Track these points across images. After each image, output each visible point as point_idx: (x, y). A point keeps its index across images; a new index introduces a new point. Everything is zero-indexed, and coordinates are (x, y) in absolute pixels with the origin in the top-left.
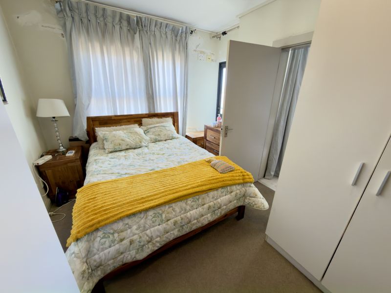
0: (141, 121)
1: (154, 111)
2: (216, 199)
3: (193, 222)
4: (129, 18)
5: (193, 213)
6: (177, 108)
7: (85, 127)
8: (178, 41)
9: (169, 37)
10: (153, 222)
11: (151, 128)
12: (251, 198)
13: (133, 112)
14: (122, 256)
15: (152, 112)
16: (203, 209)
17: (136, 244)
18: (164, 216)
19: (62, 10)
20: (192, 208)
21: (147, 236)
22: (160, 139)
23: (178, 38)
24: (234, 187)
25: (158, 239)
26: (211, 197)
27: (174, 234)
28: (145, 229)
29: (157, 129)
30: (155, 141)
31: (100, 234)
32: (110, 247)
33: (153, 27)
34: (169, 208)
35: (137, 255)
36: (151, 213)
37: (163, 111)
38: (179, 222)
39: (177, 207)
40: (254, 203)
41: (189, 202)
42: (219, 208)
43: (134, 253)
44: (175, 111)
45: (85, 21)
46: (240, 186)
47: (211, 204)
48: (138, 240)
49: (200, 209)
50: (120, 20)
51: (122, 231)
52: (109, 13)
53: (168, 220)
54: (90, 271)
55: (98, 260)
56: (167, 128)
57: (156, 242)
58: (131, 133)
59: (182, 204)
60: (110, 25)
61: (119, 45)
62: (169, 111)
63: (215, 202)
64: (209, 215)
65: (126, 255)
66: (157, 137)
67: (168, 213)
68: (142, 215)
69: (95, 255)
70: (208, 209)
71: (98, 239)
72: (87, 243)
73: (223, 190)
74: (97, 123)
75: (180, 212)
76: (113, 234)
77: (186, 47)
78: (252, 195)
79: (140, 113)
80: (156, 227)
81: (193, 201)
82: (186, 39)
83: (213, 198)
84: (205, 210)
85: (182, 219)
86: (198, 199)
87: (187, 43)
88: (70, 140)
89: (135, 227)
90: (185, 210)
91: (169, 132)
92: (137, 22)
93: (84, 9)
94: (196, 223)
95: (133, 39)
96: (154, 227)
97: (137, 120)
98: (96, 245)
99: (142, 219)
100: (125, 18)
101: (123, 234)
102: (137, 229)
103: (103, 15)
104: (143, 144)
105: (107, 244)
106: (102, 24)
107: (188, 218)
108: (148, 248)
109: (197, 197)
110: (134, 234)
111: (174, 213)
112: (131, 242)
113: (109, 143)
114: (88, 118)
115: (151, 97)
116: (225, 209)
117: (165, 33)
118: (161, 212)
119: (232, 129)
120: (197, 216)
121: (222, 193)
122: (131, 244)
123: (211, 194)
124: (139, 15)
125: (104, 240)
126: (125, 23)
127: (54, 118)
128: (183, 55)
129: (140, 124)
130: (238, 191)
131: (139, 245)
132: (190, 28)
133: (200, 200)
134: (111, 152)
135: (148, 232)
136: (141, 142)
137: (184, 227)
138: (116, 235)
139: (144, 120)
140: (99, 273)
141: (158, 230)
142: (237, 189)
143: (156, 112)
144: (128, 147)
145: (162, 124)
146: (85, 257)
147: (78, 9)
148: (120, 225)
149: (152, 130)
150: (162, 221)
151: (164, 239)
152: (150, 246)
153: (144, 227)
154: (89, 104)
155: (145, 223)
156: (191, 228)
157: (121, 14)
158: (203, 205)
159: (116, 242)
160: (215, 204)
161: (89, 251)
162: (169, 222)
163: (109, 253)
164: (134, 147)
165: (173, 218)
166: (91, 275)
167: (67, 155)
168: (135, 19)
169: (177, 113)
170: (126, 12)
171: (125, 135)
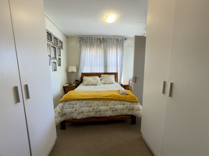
0: (101, 75)
1: (107, 72)
2: (115, 105)
3: (102, 112)
4: (100, 39)
5: (102, 108)
6: (117, 71)
7: (80, 76)
8: (119, 43)
9: (115, 42)
10: (85, 105)
11: (104, 78)
12: (137, 111)
13: (98, 72)
14: (72, 114)
15: (106, 72)
16: (107, 107)
17: (77, 111)
18: (89, 104)
19: (80, 40)
20: (102, 105)
21: (82, 110)
22: (106, 83)
23: (119, 42)
24: (126, 102)
25: (86, 113)
26: (112, 103)
27: (92, 114)
28: (81, 107)
29: (106, 79)
30: (104, 84)
31: (67, 103)
32: (69, 108)
33: (109, 40)
34: (92, 102)
35: (77, 116)
36: (85, 101)
37: (111, 72)
38: (95, 109)
39: (96, 102)
40: (138, 114)
41: (101, 102)
42: (116, 110)
43: (76, 115)
44: (116, 72)
45: (86, 42)
46: (130, 103)
47: (112, 106)
48: (78, 110)
49: (106, 107)
50: (97, 40)
51: (74, 105)
52: (94, 38)
53: (91, 107)
54: (62, 114)
55: (65, 112)
56: (110, 79)
57: (85, 114)
58: (94, 79)
59: (98, 102)
60: (94, 42)
61: (96, 48)
62: (113, 72)
63: (114, 106)
64: (110, 112)
65: (74, 114)
66: (105, 82)
67: (91, 104)
68: (81, 101)
69: (64, 109)
70: (110, 109)
71: (67, 104)
72: (63, 104)
73: (119, 102)
74: (85, 75)
75: (96, 105)
76: (71, 104)
77: (122, 46)
78: (137, 109)
79: (101, 72)
80: (85, 108)
81: (103, 102)
82: (123, 42)
83: (113, 104)
84: (108, 108)
85: (96, 108)
86: (105, 102)
87: (123, 44)
88: (76, 81)
89: (78, 105)
90: (99, 105)
91: (111, 81)
92: (103, 39)
93: (86, 38)
94: (103, 113)
95: (101, 45)
96: (85, 107)
97: (99, 75)
98: (65, 106)
99: (81, 103)
100: (99, 39)
101: (74, 106)
102: (79, 106)
103: (92, 39)
104: (98, 84)
105: (68, 107)
106: (91, 42)
107: (99, 109)
108: (81, 115)
109: (105, 101)
110: (77, 107)
111: (93, 105)
112: (76, 110)
113: (86, 81)
114: (82, 73)
115: (106, 66)
116: (120, 112)
117: (113, 41)
118: (88, 102)
119: (139, 78)
120: (103, 110)
121: (118, 103)
122: (76, 111)
123: (112, 102)
124: (103, 37)
125: (68, 105)
126: (99, 40)
127: (72, 72)
128: (121, 48)
129: (100, 77)
130: (128, 105)
131: (78, 112)
132: (124, 38)
133: (106, 103)
134: (86, 85)
135: (82, 108)
136: (97, 83)
137: (97, 113)
138: (72, 105)
139: (102, 75)
140: (65, 117)
141: (86, 109)
142: (128, 104)
143: (108, 72)
144: (92, 84)
145: (108, 77)
146: (61, 108)
147: (85, 39)
148: (73, 102)
149: (104, 79)
150: (88, 106)
151: (88, 114)
152: (82, 114)
153: (81, 106)
154: (83, 68)
155: (82, 104)
156: (101, 115)
157: (97, 38)
158: (107, 106)
159: (71, 108)
160: (113, 107)
161: (63, 107)
162: (91, 108)
163: (68, 110)
164: (94, 84)
165: (93, 107)
166: (62, 116)
167: (73, 85)
168: (102, 39)
169: (117, 73)
170: (99, 37)
171: (91, 79)
